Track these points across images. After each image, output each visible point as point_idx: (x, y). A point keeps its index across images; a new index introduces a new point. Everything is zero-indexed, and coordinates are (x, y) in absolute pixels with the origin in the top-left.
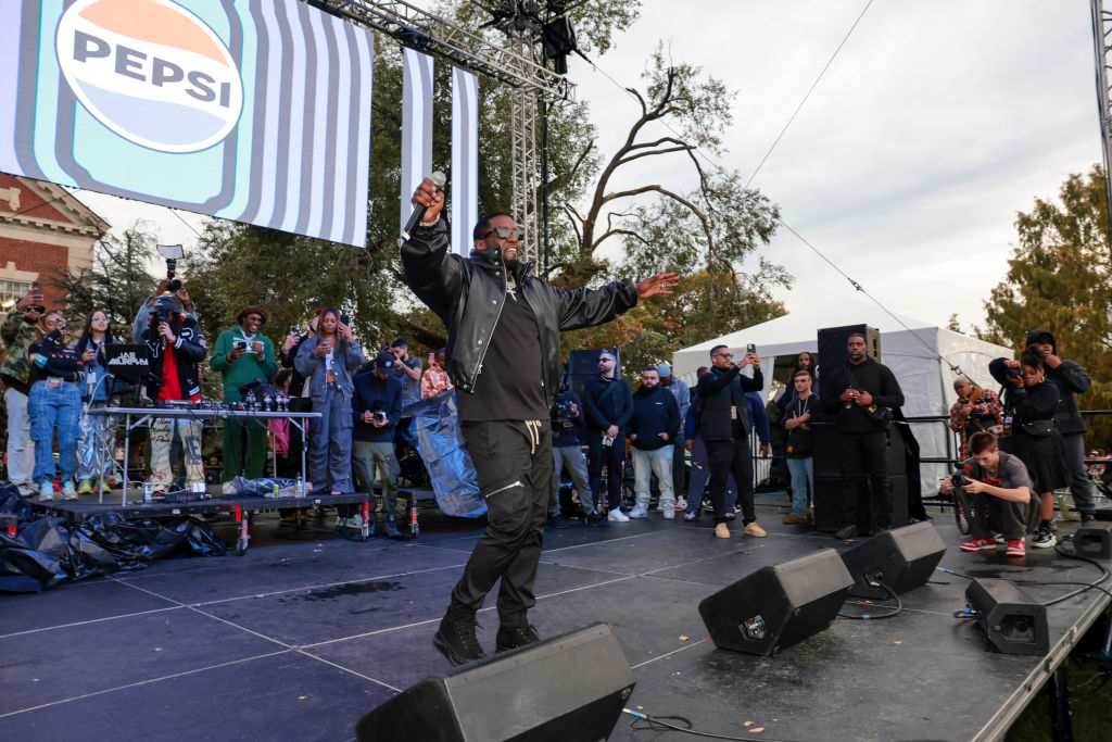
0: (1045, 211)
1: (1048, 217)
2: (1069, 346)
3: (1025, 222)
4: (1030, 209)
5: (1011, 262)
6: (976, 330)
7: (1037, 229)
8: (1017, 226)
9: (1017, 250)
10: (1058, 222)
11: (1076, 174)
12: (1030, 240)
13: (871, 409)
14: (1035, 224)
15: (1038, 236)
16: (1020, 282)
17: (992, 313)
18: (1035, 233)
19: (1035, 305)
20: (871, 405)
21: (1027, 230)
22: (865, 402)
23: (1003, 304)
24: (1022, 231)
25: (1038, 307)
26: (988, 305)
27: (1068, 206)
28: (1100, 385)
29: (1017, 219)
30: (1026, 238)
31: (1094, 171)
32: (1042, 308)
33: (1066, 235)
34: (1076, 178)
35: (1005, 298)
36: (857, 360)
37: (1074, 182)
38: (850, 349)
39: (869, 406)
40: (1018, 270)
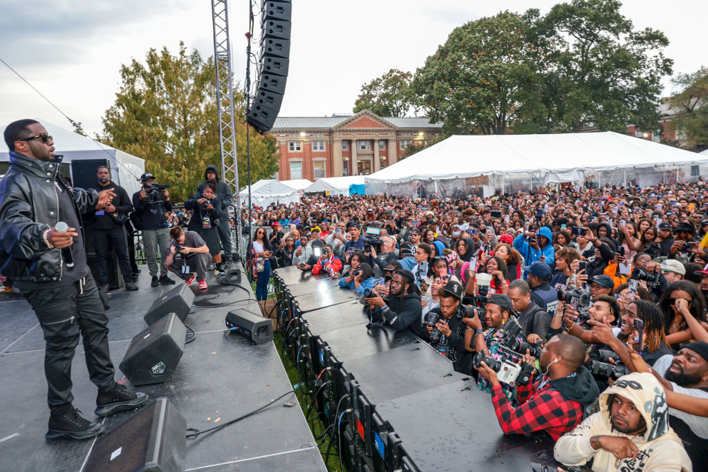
0: (137, 67)
1: (139, 71)
2: (151, 150)
3: (125, 71)
4: (129, 65)
5: (117, 95)
6: (98, 136)
7: (132, 77)
8: (121, 72)
9: (121, 88)
10: (144, 75)
11: (153, 49)
12: (128, 83)
13: (115, 215)
14: (132, 73)
15: (132, 81)
16: (124, 108)
17: (107, 125)
18: (131, 79)
19: (133, 124)
20: (115, 212)
21: (127, 77)
22: (110, 211)
23: (113, 120)
24: (124, 77)
25: (135, 125)
26: (105, 121)
27: (151, 67)
28: (167, 172)
29: (121, 68)
30: (126, 81)
31: (163, 50)
32: (137, 127)
33: (149, 84)
34: (153, 51)
35: (115, 117)
36: (105, 183)
37: (153, 53)
38: (100, 176)
39: (113, 213)
40: (121, 100)
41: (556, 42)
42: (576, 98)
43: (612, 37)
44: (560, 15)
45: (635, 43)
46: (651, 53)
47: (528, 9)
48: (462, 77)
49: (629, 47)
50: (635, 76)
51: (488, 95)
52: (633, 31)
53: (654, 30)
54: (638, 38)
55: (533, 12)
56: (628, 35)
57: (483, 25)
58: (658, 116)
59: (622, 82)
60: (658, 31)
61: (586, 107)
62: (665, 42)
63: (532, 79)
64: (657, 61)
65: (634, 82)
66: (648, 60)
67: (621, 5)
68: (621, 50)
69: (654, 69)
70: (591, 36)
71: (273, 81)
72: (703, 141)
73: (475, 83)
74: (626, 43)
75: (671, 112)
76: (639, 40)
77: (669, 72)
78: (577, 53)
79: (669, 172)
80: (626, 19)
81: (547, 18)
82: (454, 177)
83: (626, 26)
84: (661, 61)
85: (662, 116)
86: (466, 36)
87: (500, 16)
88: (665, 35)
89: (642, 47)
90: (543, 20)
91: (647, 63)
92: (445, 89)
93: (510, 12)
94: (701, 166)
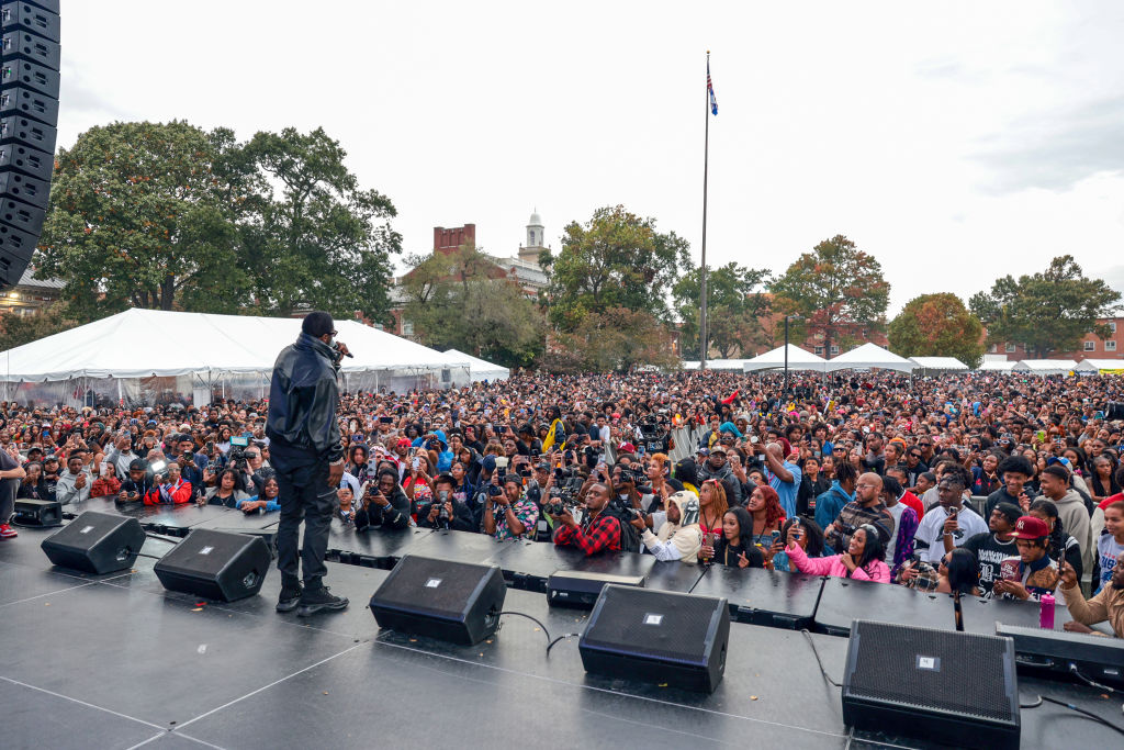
41: (255, 183)
42: (291, 267)
43: (333, 192)
44: (265, 146)
45: (358, 206)
46: (377, 222)
47: (218, 127)
48: (108, 210)
49: (351, 209)
50: (361, 249)
51: (153, 246)
52: (357, 189)
53: (380, 194)
54: (362, 200)
55: (225, 134)
56: (350, 193)
57: (145, 134)
58: (389, 303)
59: (346, 255)
60: (385, 197)
61: (303, 282)
62: (393, 212)
63: (227, 232)
64: (384, 233)
65: (359, 255)
66: (374, 229)
67: (345, 154)
68: (342, 211)
69: (381, 242)
70: (306, 186)
71: (22, 212)
72: (439, 340)
73: (131, 224)
74: (348, 203)
75: (403, 299)
76: (363, 202)
77: (398, 250)
78: (290, 205)
79: (422, 376)
80: (349, 173)
81: (247, 147)
82: (150, 375)
83: (350, 183)
84: (388, 234)
85: (393, 303)
86: (115, 145)
87: (173, 126)
88: (393, 203)
89: (367, 212)
90: (241, 148)
91: (372, 234)
92: (76, 225)
93: (189, 124)
94: (452, 371)
